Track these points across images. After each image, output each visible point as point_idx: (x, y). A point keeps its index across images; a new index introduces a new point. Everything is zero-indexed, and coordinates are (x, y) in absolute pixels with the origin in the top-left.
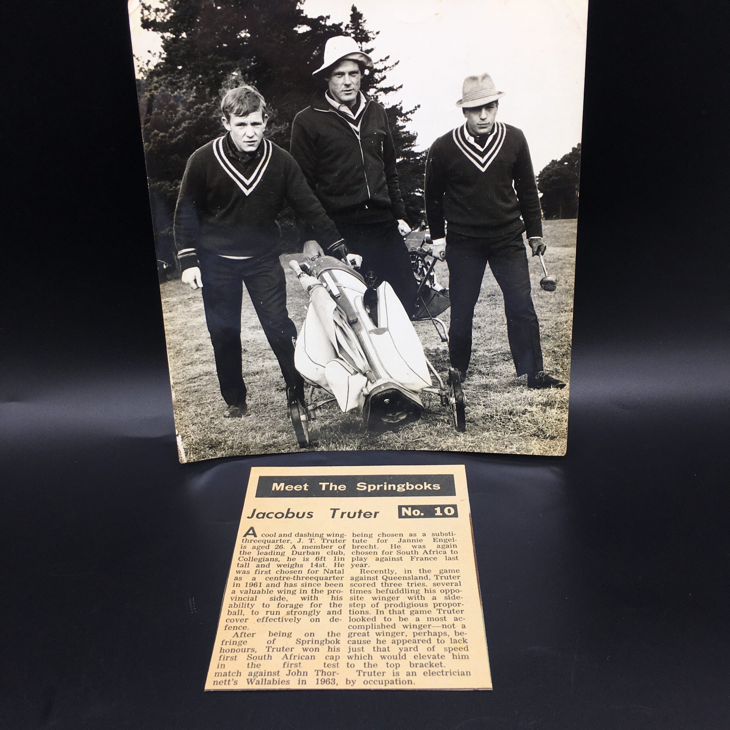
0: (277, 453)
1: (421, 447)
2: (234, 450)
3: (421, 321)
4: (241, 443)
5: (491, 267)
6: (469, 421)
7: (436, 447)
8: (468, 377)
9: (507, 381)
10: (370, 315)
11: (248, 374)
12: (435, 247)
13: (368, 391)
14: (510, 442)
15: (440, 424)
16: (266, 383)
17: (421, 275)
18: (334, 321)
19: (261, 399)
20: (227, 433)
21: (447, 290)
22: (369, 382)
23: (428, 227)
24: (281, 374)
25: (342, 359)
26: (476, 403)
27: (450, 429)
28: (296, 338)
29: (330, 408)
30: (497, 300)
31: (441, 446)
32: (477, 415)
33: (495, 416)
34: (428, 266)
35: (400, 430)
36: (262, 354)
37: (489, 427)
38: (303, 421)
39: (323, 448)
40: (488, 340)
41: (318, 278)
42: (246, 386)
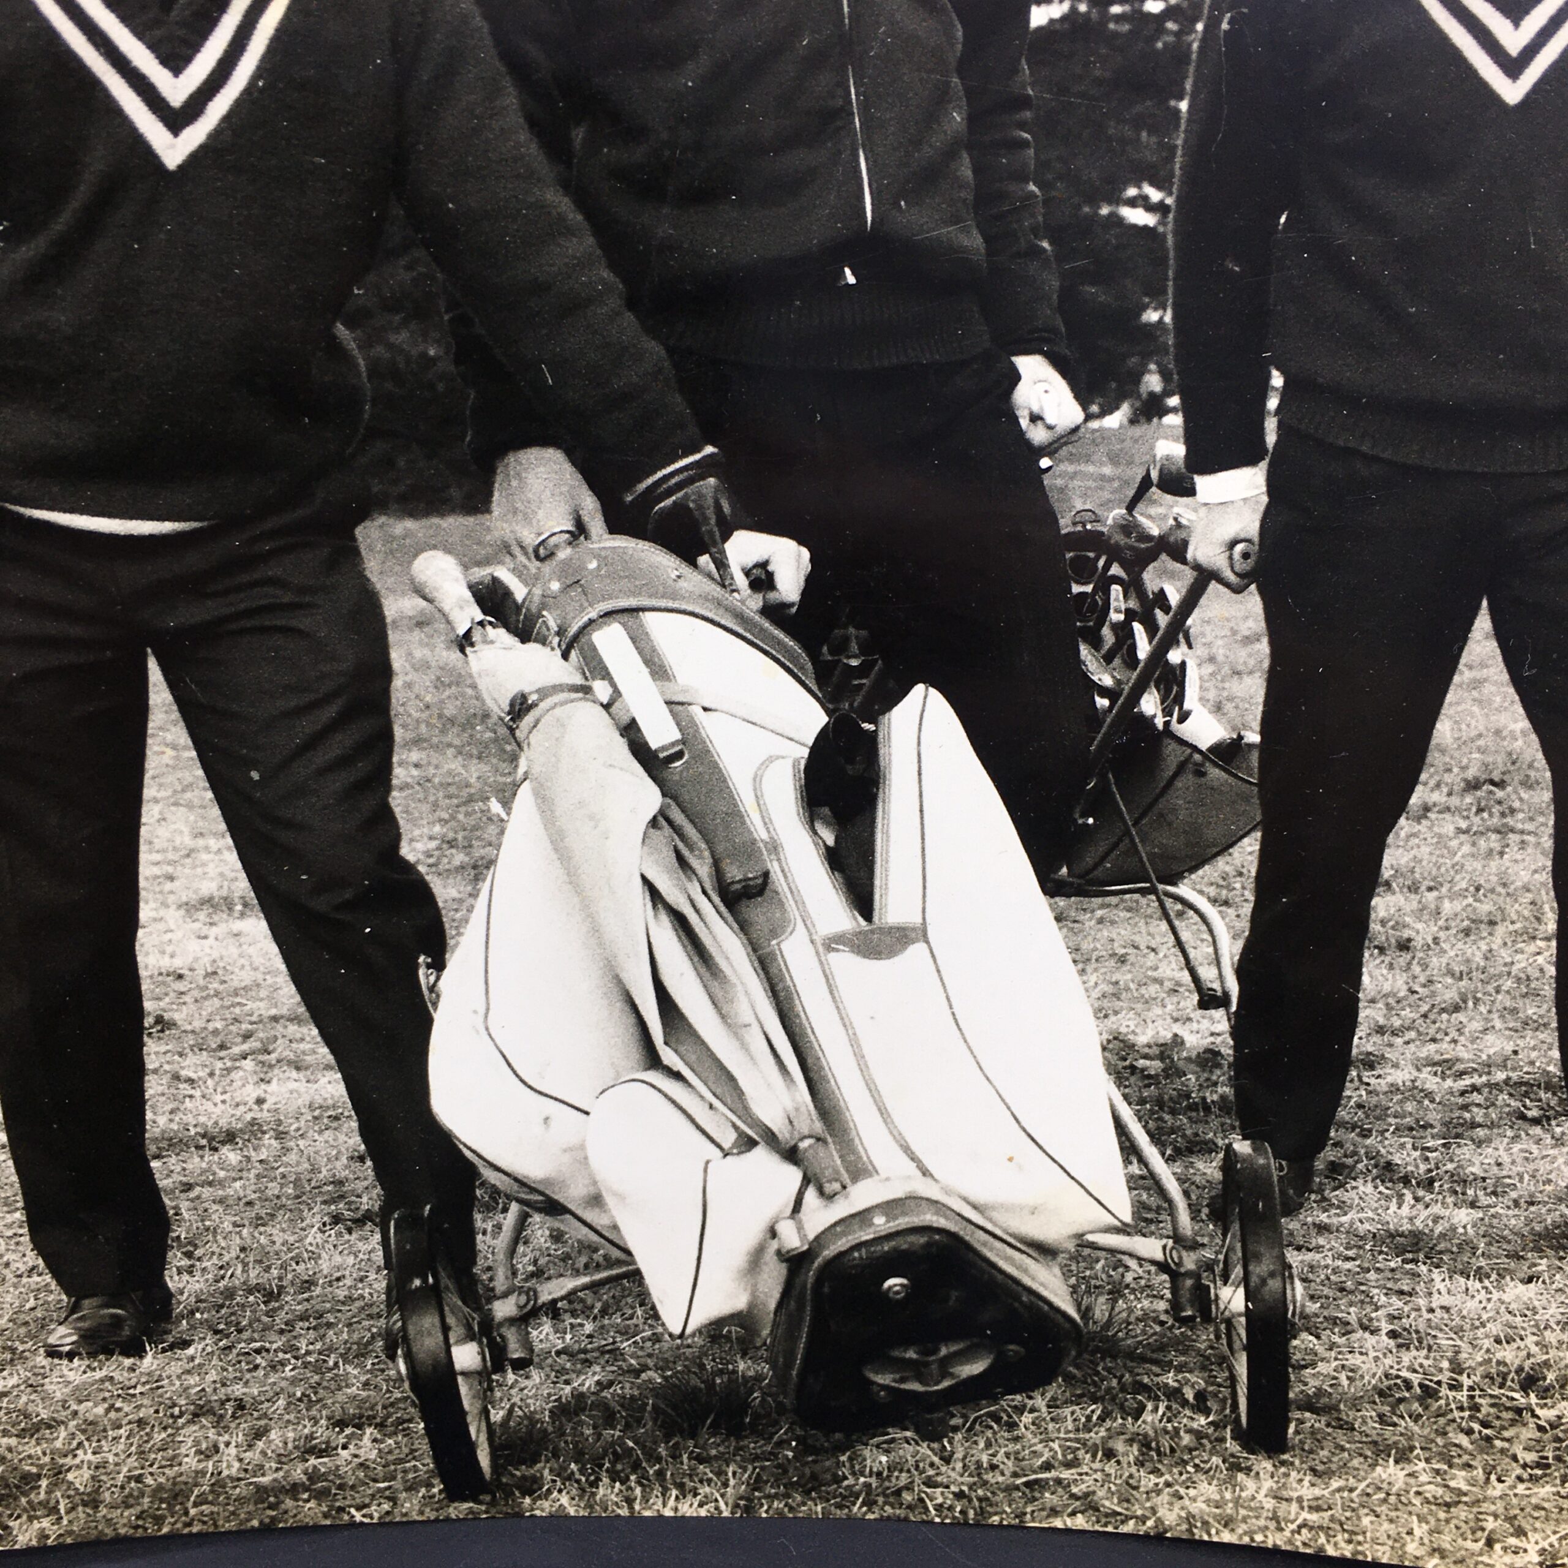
0: (328, 1522)
1: (1054, 1512)
2: (103, 1511)
3: (1099, 900)
4: (139, 1479)
5: (1501, 633)
6: (1310, 1405)
7: (1127, 1518)
8: (1320, 1191)
9: (1529, 1222)
10: (834, 859)
11: (176, 1143)
12: (1203, 511)
13: (803, 1237)
14: (1510, 1519)
15: (1156, 1409)
16: (273, 1189)
17: (1117, 661)
18: (645, 879)
19: (245, 1265)
20: (63, 1434)
21: (1250, 746)
22: (811, 1194)
23: (1174, 401)
24: (356, 1142)
25: (678, 1076)
26: (1353, 1319)
27: (1207, 1436)
28: (439, 965)
29: (604, 1312)
30: (1513, 811)
31: (1154, 1510)
32: (1348, 1378)
33: (1444, 1391)
34: (1158, 612)
35: (955, 1429)
36: (253, 1044)
37: (1410, 1438)
38: (463, 1373)
39: (564, 1500)
40: (1443, 1010)
41: (565, 656)
42: (166, 1201)
